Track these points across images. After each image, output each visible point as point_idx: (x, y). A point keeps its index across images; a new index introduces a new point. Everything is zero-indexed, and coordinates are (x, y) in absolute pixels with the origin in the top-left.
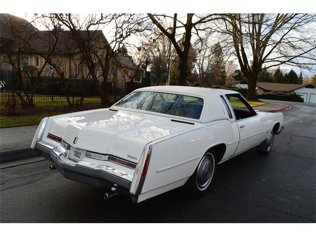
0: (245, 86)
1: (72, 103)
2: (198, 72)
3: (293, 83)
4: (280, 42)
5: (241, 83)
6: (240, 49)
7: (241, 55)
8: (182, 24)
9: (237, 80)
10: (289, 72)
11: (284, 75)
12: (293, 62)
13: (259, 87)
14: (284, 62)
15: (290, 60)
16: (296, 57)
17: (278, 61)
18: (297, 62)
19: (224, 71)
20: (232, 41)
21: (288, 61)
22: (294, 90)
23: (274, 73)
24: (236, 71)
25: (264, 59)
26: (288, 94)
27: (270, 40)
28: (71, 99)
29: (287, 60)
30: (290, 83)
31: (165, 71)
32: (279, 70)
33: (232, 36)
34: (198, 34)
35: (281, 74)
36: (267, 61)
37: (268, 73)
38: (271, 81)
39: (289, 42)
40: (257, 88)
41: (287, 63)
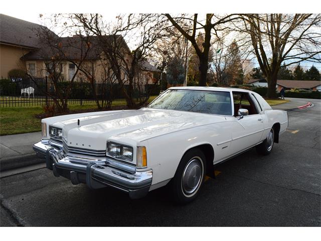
0: (265, 85)
1: (101, 106)
2: (215, 71)
3: (315, 80)
4: (300, 38)
5: (260, 82)
6: (259, 47)
7: (260, 53)
8: (202, 25)
9: (255, 78)
10: (310, 68)
11: (304, 72)
12: (315, 59)
13: (278, 85)
14: (305, 59)
15: (312, 56)
16: (318, 53)
17: (299, 58)
18: (318, 58)
19: (242, 70)
20: (251, 39)
21: (310, 58)
22: (316, 87)
23: (294, 70)
24: (254, 70)
25: (284, 56)
26: (310, 91)
27: (289, 36)
28: (100, 102)
29: (308, 56)
30: (311, 80)
31: (183, 71)
32: (299, 67)
33: (250, 35)
34: (216, 34)
35: (302, 71)
36: (287, 58)
37: (287, 70)
38: (291, 78)
39: (310, 38)
40: (277, 86)
41: (309, 59)
